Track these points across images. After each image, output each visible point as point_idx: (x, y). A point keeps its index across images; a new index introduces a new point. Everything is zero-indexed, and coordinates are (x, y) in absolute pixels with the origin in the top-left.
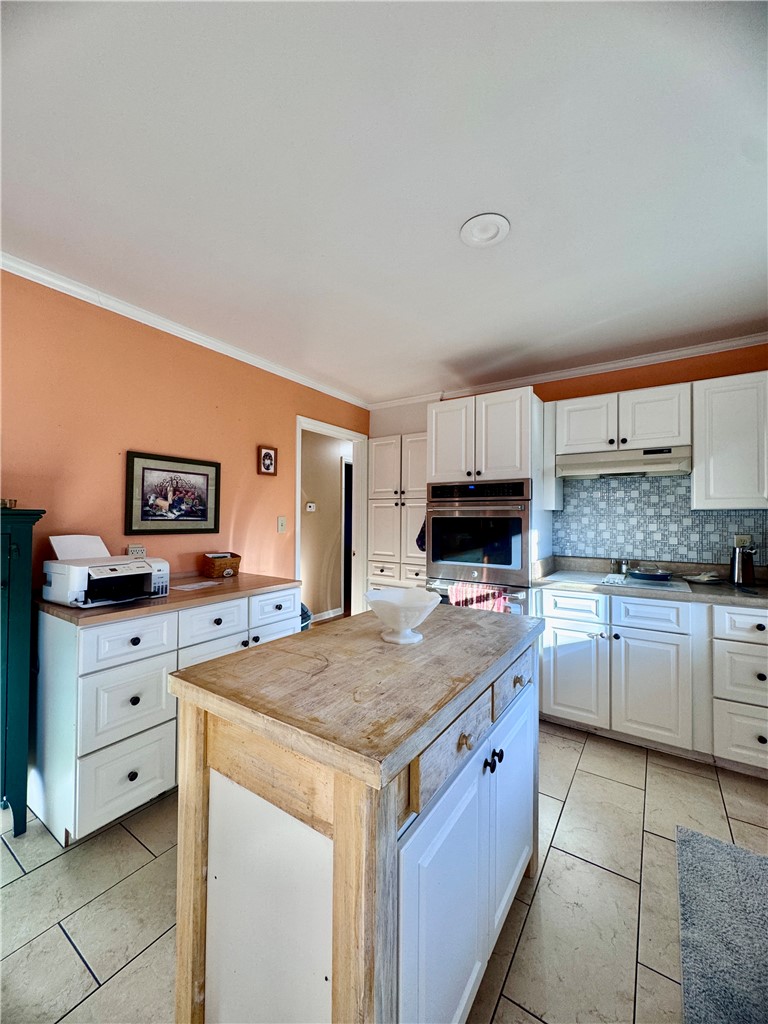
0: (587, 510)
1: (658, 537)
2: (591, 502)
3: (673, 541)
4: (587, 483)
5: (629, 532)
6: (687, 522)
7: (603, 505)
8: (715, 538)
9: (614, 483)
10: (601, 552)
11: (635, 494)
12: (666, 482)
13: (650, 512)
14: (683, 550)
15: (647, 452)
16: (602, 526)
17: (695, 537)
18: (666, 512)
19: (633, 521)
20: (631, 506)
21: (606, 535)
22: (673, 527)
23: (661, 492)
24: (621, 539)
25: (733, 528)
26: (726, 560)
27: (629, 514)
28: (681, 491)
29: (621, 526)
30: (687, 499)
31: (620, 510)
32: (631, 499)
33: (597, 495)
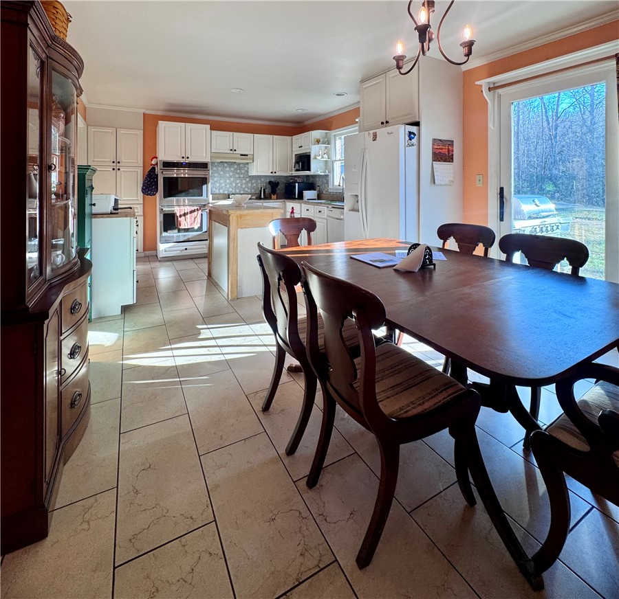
0: (216, 175)
1: (239, 185)
2: (217, 172)
3: (244, 186)
4: (216, 164)
5: (231, 183)
6: (248, 179)
7: (222, 173)
8: (255, 185)
9: (226, 165)
10: (221, 191)
11: (232, 169)
12: (242, 165)
13: (237, 176)
14: (246, 189)
15: (241, 155)
16: (222, 181)
17: (250, 185)
18: (242, 176)
19: (232, 179)
20: (231, 174)
21: (223, 185)
22: (244, 181)
23: (240, 169)
24: (228, 186)
25: (259, 181)
26: (258, 192)
27: (231, 176)
28: (246, 169)
29: (228, 181)
30: (248, 172)
31: (228, 175)
32: (231, 171)
33: (220, 169)
